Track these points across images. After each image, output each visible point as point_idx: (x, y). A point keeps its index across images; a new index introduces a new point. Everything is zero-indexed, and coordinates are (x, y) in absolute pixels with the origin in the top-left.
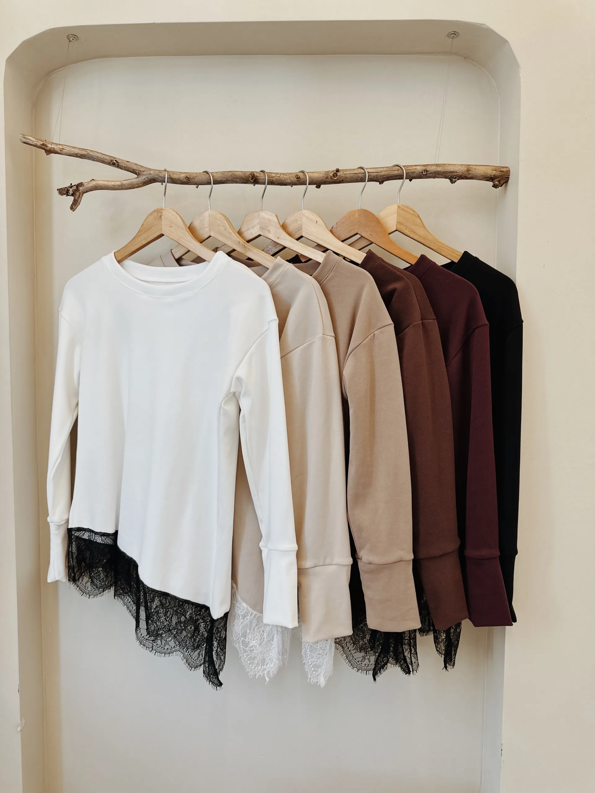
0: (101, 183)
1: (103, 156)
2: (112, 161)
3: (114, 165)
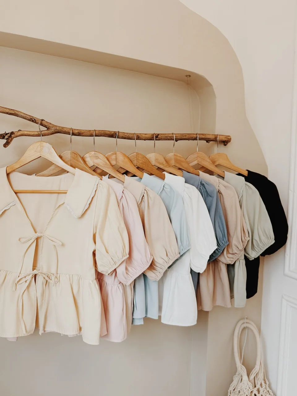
0: (26, 133)
1: (26, 115)
2: (31, 119)
3: (33, 121)
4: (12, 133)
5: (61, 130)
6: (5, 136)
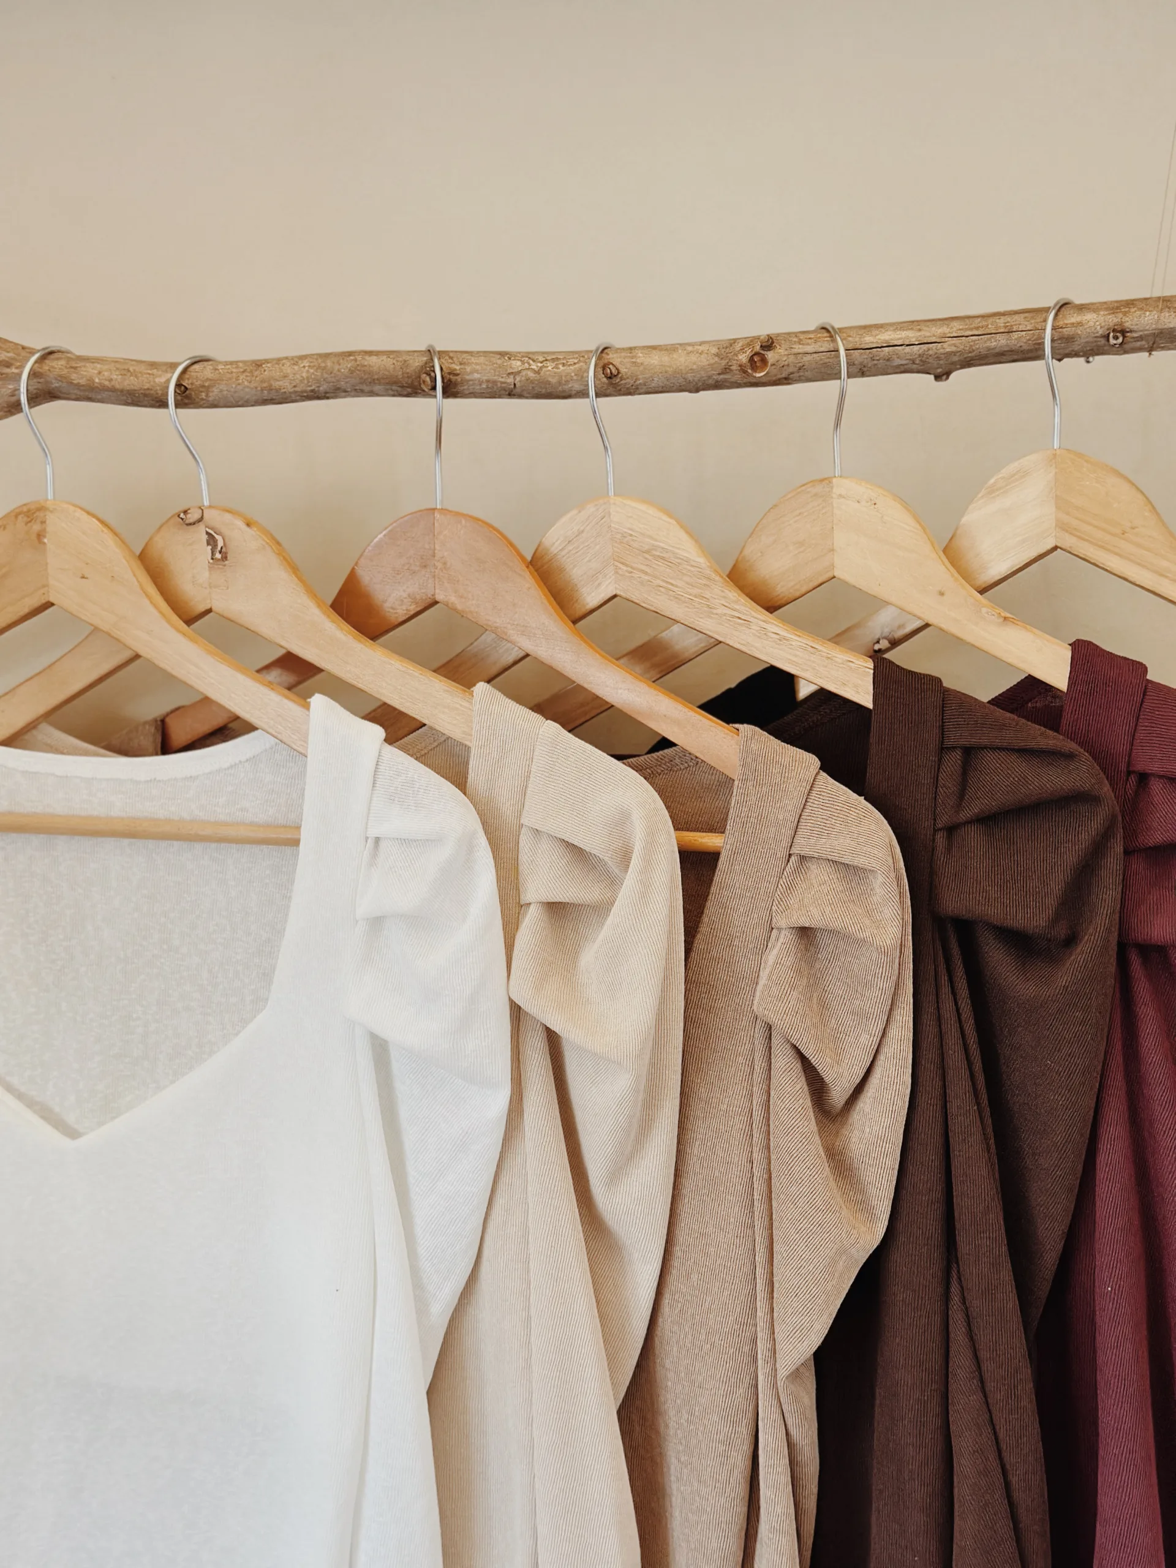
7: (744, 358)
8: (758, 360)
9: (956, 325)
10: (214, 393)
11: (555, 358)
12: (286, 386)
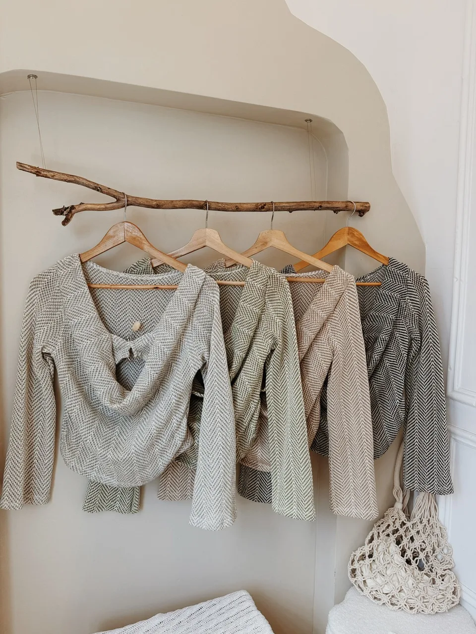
0: (89, 206)
1: (88, 183)
2: (96, 187)
3: (98, 190)
4: (73, 207)
5: (134, 202)
6: (63, 212)
7: (260, 207)
8: (263, 207)
9: (295, 203)
10: (164, 207)
11: (227, 204)
12: (177, 206)
